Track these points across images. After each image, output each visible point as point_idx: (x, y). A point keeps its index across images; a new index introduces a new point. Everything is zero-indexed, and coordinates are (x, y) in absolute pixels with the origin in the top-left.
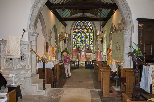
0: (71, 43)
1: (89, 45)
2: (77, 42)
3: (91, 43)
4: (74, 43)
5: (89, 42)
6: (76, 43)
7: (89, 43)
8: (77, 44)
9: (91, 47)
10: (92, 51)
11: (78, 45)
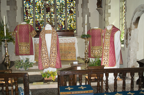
0: (19, 12)
1: (66, 17)
2: (34, 9)
3: (71, 12)
4: (27, 11)
5: (66, 9)
6: (30, 11)
7: (66, 12)
8: (35, 14)
9: (71, 20)
10: (72, 31)
11: (38, 16)
